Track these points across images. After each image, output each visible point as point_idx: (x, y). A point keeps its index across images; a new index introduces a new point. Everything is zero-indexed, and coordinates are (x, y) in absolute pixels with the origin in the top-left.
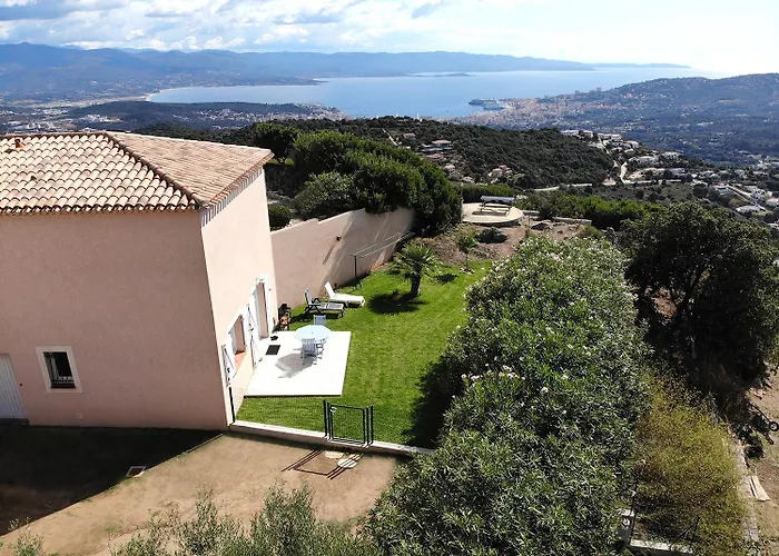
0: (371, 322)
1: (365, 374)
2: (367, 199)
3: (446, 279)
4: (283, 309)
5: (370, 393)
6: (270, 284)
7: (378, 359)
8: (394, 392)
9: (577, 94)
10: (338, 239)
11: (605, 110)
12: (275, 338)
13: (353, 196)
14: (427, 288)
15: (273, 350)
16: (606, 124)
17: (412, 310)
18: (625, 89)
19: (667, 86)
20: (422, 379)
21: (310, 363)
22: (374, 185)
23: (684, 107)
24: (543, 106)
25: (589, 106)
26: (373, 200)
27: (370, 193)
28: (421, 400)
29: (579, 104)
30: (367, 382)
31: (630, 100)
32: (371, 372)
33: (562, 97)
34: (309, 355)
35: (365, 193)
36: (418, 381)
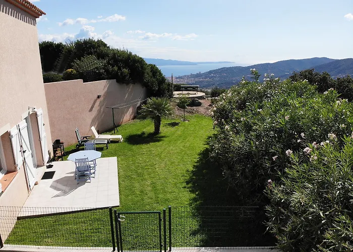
0: (131, 150)
1: (137, 185)
2: (117, 73)
3: (174, 125)
4: (57, 144)
5: (147, 201)
6: (43, 120)
7: (145, 173)
8: (169, 196)
9: (191, 75)
10: (99, 97)
11: (203, 81)
12: (50, 166)
13: (107, 71)
14: (163, 130)
15: (48, 176)
16: (204, 87)
17: (158, 141)
18: (211, 72)
19: (226, 70)
20: (188, 183)
21: (85, 182)
22: (121, 64)
23: (234, 79)
24: (178, 80)
25: (197, 79)
26: (122, 73)
27: (119, 69)
28: (195, 200)
29: (193, 79)
30: (142, 192)
31: (212, 77)
32: (142, 183)
33: (185, 76)
34: (82, 176)
35: (116, 68)
36: (185, 184)
